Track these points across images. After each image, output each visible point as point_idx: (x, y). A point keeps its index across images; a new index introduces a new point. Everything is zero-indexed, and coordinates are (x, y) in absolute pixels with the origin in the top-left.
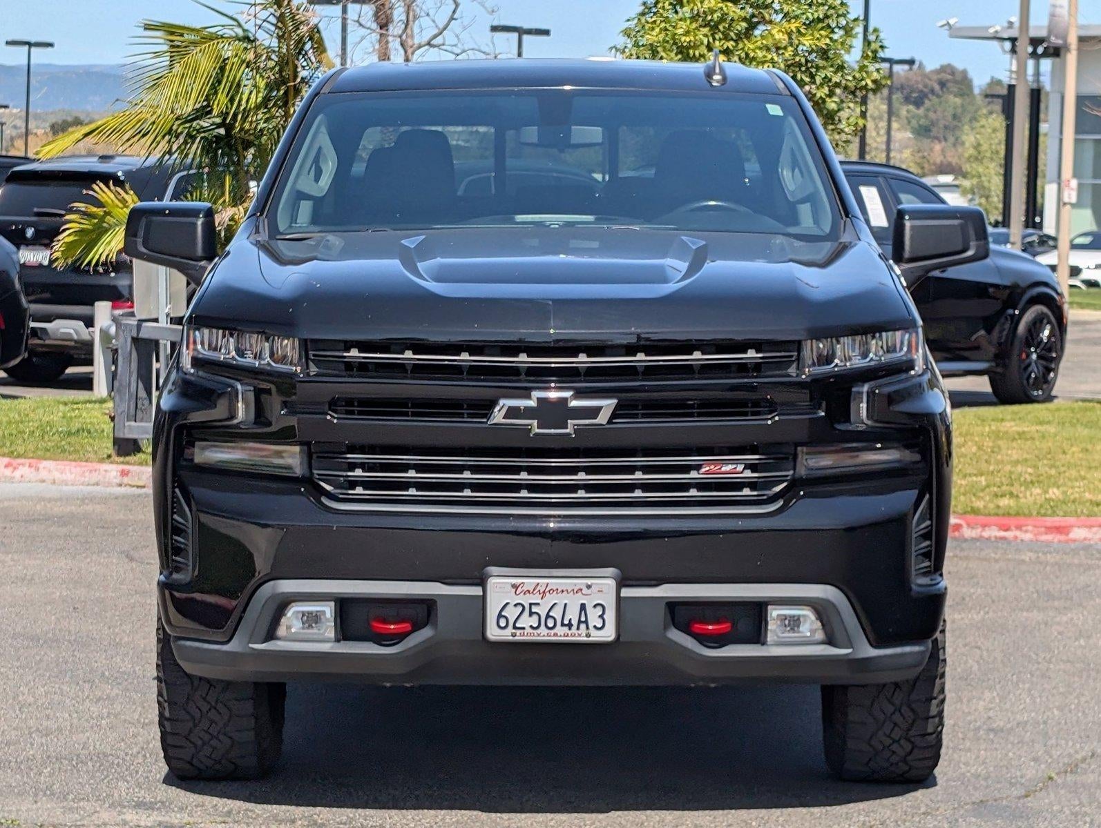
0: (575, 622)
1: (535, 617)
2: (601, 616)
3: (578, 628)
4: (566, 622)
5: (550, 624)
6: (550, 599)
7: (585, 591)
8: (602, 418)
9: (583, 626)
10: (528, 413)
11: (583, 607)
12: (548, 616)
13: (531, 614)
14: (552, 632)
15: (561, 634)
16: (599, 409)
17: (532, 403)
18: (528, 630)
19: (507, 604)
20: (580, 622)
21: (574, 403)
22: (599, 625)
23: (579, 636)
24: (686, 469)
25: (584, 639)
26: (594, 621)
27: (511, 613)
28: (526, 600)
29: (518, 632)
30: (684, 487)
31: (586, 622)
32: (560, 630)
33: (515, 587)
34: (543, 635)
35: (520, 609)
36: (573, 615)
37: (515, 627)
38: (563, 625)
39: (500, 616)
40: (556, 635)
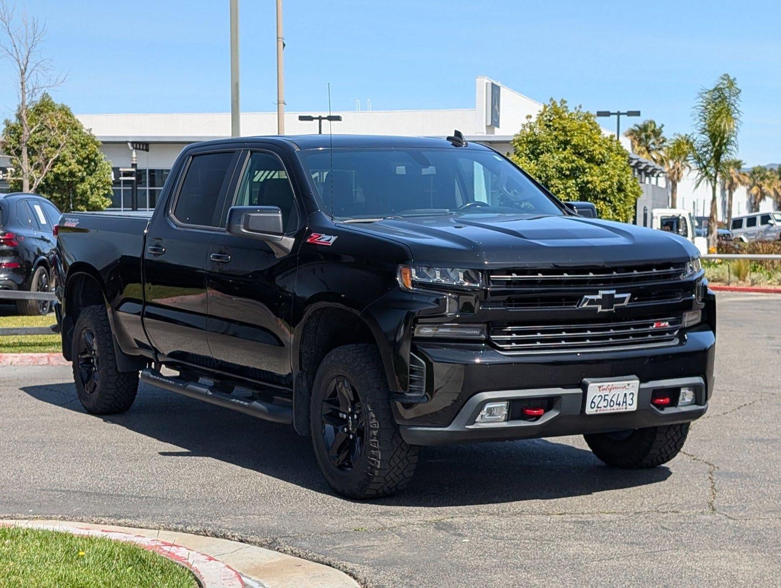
0: (621, 403)
1: (606, 401)
2: (632, 399)
3: (622, 405)
4: (618, 403)
5: (612, 404)
6: (613, 392)
7: (627, 387)
8: (626, 303)
9: (624, 404)
10: (598, 302)
11: (625, 394)
12: (611, 400)
13: (605, 400)
14: (612, 408)
15: (616, 409)
16: (624, 298)
17: (599, 297)
18: (603, 408)
19: (596, 396)
20: (623, 402)
21: (616, 296)
22: (631, 403)
23: (622, 409)
24: (647, 326)
25: (624, 410)
26: (629, 401)
27: (597, 401)
28: (603, 393)
29: (599, 409)
30: (646, 334)
31: (626, 402)
32: (616, 407)
33: (600, 387)
34: (609, 410)
35: (600, 398)
36: (621, 400)
37: (598, 407)
38: (617, 404)
39: (592, 402)
40: (613, 409)
